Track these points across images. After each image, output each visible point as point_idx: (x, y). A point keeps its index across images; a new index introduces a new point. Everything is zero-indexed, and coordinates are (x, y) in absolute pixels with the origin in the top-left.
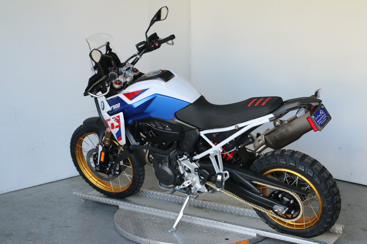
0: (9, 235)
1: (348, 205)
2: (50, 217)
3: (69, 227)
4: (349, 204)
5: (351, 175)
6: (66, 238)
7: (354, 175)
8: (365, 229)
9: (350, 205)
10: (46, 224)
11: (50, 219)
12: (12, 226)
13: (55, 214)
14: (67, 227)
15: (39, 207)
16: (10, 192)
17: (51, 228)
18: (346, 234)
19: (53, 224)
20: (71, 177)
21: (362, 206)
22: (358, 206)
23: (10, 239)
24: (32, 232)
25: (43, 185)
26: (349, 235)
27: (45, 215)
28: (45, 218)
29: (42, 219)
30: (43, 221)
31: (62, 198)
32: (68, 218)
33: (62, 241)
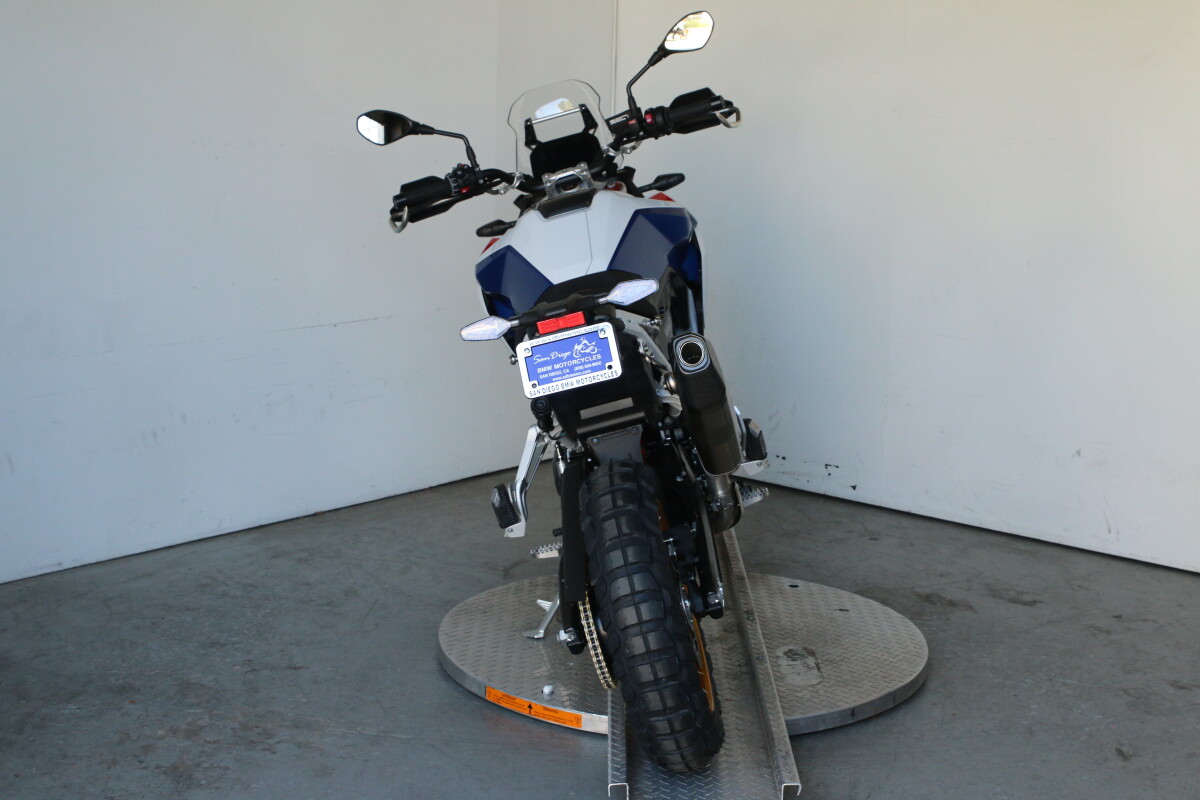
0: (124, 690)
1: (1115, 617)
2: (234, 639)
3: (300, 668)
4: (1117, 614)
5: (1110, 532)
6: (305, 700)
7: (1118, 533)
8: (1180, 684)
9: (1120, 617)
10: (228, 660)
11: (237, 646)
12: (125, 664)
13: (245, 632)
14: (295, 668)
15: (188, 609)
16: (84, 566)
17: (246, 672)
18: (1130, 695)
19: (249, 661)
20: (261, 527)
21: (1155, 621)
22: (1145, 620)
23: (133, 702)
24: (192, 681)
25: (179, 549)
26: (1138, 698)
27: (217, 634)
28: (218, 643)
29: (213, 645)
30: (214, 650)
31: (251, 585)
32: (292, 644)
33: (293, 708)
